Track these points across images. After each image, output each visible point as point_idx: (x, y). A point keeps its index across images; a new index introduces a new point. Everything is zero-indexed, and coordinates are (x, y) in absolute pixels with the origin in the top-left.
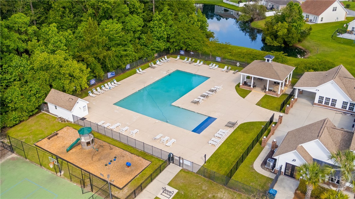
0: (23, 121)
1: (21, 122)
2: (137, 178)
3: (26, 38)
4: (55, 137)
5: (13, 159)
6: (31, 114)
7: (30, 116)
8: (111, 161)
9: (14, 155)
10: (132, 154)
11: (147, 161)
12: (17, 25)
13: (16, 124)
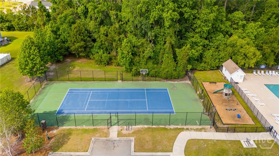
0: (206, 70)
1: (205, 70)
2: (238, 125)
3: (236, 27)
4: (214, 84)
5: (188, 83)
6: (212, 68)
7: (211, 70)
8: (231, 110)
9: (190, 82)
10: (248, 114)
11: (253, 122)
12: (234, 18)
13: (202, 70)
